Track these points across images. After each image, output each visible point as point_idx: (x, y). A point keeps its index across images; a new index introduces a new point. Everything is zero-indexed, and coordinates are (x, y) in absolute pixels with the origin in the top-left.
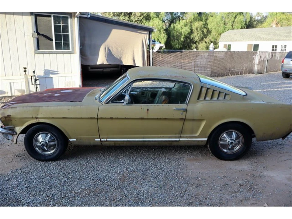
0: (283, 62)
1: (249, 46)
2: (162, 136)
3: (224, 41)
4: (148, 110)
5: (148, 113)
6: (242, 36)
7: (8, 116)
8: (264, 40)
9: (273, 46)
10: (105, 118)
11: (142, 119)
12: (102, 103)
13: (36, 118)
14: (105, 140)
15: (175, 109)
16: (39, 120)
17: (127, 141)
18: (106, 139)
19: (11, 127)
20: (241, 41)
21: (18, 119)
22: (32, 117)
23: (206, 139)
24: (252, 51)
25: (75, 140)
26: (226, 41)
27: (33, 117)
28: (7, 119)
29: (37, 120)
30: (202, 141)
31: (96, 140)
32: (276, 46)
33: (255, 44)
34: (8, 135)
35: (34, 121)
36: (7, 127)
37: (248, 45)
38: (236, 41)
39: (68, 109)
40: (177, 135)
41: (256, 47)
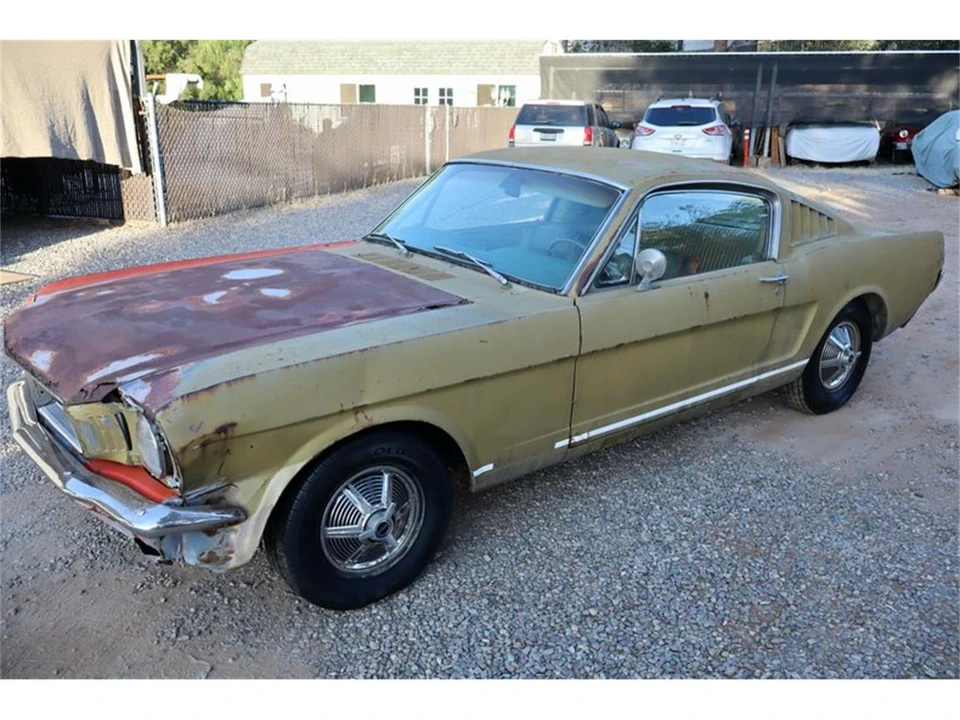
0: (512, 135)
1: (347, 89)
2: (725, 377)
3: (259, 72)
4: (707, 295)
5: (708, 306)
6: (316, 58)
7: (223, 430)
8: (388, 72)
9: (417, 92)
10: (603, 350)
11: (695, 329)
12: (565, 295)
13: (357, 410)
14: (585, 436)
15: (763, 282)
16: (370, 413)
17: (643, 420)
18: (588, 431)
19: (213, 487)
20: (318, 72)
21: (270, 434)
22: (339, 409)
23: (806, 361)
24: (358, 102)
25: (490, 467)
26: (265, 73)
27: (345, 407)
28: (211, 448)
29: (361, 416)
30: (796, 370)
31: (558, 445)
32: (425, 91)
33: (363, 83)
34: (181, 540)
35: (348, 427)
36: (193, 494)
37: (343, 87)
38: (301, 71)
39: (482, 342)
40: (756, 367)
41: (367, 92)
